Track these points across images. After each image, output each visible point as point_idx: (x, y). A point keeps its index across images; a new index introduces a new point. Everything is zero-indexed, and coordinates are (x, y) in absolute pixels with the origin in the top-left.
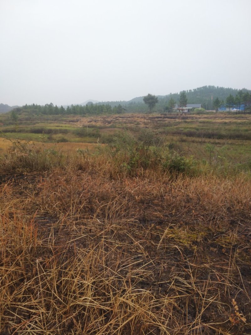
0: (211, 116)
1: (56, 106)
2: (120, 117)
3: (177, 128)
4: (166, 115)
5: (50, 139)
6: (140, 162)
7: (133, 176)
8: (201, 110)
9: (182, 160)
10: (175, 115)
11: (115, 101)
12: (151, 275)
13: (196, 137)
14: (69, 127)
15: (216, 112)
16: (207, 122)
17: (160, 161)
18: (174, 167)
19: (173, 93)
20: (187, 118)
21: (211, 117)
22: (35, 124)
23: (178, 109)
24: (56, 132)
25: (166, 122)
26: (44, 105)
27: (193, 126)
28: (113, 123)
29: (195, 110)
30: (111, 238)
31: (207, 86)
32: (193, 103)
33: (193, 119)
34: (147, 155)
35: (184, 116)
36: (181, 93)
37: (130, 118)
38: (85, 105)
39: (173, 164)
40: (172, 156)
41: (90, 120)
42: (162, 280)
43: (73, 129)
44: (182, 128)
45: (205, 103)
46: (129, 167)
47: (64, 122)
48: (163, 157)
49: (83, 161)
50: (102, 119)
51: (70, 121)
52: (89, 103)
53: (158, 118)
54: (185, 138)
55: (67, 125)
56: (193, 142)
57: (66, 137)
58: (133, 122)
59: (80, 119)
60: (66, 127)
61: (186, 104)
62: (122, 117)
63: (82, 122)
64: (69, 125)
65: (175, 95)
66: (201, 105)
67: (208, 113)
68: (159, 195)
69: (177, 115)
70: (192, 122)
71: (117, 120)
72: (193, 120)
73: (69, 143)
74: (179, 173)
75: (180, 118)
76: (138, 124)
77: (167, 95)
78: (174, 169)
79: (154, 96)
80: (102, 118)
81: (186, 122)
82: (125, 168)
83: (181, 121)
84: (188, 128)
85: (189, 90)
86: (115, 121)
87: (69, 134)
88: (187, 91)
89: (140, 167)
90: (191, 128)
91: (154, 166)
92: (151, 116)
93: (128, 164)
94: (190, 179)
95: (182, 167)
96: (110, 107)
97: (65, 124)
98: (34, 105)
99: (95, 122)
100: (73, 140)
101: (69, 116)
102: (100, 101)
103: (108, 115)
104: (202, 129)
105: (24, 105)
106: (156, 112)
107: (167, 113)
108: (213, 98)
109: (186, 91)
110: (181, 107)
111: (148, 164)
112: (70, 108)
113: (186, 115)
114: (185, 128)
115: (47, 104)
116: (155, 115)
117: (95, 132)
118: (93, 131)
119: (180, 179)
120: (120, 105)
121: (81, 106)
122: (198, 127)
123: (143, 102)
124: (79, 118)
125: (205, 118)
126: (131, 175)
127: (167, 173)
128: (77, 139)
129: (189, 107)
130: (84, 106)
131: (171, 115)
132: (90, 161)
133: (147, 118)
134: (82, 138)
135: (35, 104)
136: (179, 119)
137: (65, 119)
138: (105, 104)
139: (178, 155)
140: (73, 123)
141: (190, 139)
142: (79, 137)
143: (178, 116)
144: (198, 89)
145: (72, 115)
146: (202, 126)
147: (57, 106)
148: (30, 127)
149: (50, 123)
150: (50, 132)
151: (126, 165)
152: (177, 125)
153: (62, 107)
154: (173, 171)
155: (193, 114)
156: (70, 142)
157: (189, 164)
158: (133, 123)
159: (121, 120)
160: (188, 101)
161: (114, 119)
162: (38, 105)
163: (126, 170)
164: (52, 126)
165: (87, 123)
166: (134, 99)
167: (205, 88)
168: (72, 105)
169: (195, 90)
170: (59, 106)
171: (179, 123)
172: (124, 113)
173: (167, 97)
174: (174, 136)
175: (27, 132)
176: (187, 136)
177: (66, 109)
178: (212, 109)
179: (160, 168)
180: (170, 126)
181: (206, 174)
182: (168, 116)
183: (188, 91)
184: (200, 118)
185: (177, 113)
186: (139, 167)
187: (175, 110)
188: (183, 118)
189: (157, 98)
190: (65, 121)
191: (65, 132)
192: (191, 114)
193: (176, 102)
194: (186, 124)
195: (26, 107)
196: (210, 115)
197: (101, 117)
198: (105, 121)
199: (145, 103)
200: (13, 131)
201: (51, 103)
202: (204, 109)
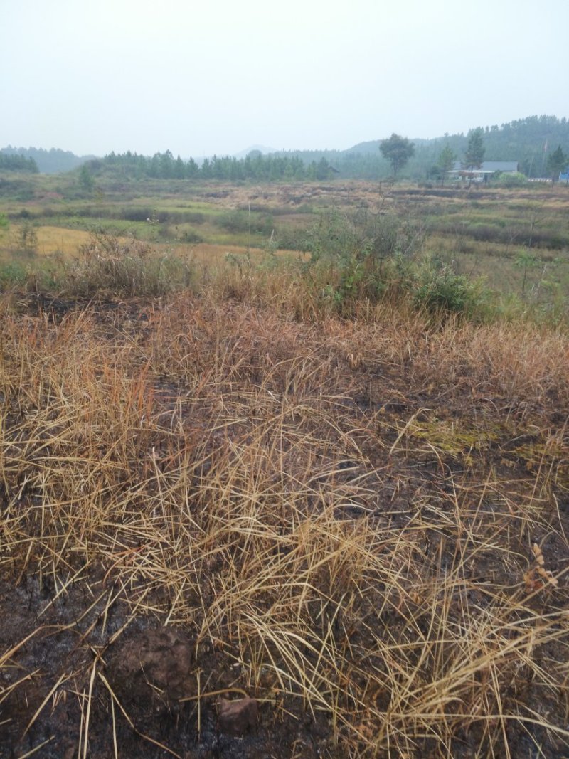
0: (540, 192)
1: (179, 158)
2: (324, 189)
3: (453, 220)
4: (430, 187)
5: (164, 234)
6: (363, 285)
7: (345, 318)
8: (514, 178)
9: (460, 283)
10: (452, 187)
11: (314, 150)
12: (375, 499)
13: (497, 242)
14: (206, 208)
15: (553, 184)
16: (528, 208)
17: (409, 285)
18: (440, 300)
19: (450, 135)
20: (480, 196)
21: (539, 196)
22: (130, 199)
23: (461, 174)
24: (177, 219)
25: (431, 203)
26: (152, 155)
27: (493, 215)
28: (307, 201)
29: (501, 176)
30: (294, 429)
31: (539, 117)
32: (499, 160)
33: (495, 199)
34: (380, 271)
35: (475, 191)
36: (471, 132)
37: (345, 190)
38: (244, 158)
39: (438, 294)
40: (437, 275)
41: (255, 194)
42: (395, 509)
43: (216, 214)
44: (466, 219)
45: (527, 161)
46: (339, 296)
47: (196, 198)
48: (417, 275)
49: (238, 280)
50: (281, 193)
51: (208, 195)
52: (253, 152)
53: (411, 193)
54: (470, 243)
55: (202, 204)
56: (490, 253)
57: (199, 231)
58: (352, 201)
59: (232, 191)
60: (199, 208)
61: (481, 162)
62: (329, 189)
63: (236, 197)
64: (206, 204)
65: (457, 138)
66: (516, 163)
67: (531, 186)
68: (402, 358)
69: (458, 187)
70: (489, 207)
71: (316, 194)
72: (494, 202)
73: (205, 244)
74: (449, 313)
75: (464, 196)
76: (365, 205)
77: (436, 139)
78: (440, 305)
79: (406, 140)
80: (282, 189)
81: (477, 206)
82: (329, 298)
83: (464, 201)
84: (479, 219)
85: (493, 127)
86: (310, 197)
87: (205, 224)
88: (487, 128)
89: (363, 299)
90: (487, 220)
91: (395, 295)
92: (394, 188)
93: (337, 289)
94: (475, 327)
95: (459, 300)
96: (301, 164)
97: (198, 201)
98: (129, 153)
99: (266, 197)
100: (214, 238)
101: (207, 182)
102: (280, 149)
103: (295, 183)
104: (513, 224)
105: (109, 153)
106: (408, 178)
107: (435, 181)
108: (548, 147)
109: (485, 130)
110: (467, 168)
111: (382, 291)
112: (210, 164)
113: (477, 188)
114: (474, 220)
115: (159, 154)
116: (405, 185)
117: (263, 222)
118: (259, 219)
119: (452, 326)
120: (323, 158)
121: (235, 159)
122: (503, 219)
123: (379, 154)
124: (229, 188)
125: (524, 196)
126: (343, 313)
127: (423, 312)
128: (224, 237)
129: (488, 169)
130: (242, 160)
131: (442, 186)
132: (254, 280)
133: (386, 193)
134: (235, 234)
135: (133, 153)
136: (460, 197)
137: (197, 188)
138: (290, 157)
139: (451, 272)
140: (215, 200)
141: (483, 246)
142: (227, 233)
143: (459, 191)
144: (514, 123)
145: (213, 180)
146: (515, 217)
147: (182, 158)
148: (121, 206)
149: (165, 198)
150: (164, 218)
151: (331, 289)
152: (455, 212)
153: (192, 161)
154: (437, 308)
155: (496, 187)
156: (209, 243)
157: (474, 295)
158: (352, 204)
159: (324, 194)
160: (485, 155)
161: (308, 191)
162: (138, 154)
163: (330, 302)
164: (169, 205)
165: (246, 199)
166: (360, 145)
167: (532, 120)
168: (215, 157)
169: (506, 126)
170: (185, 158)
171: (461, 207)
172: (333, 179)
173: (436, 142)
174: (446, 238)
175: (114, 216)
176: (477, 239)
177: (200, 167)
178: (543, 176)
179: (409, 300)
180: (437, 215)
181: (510, 319)
182: (436, 189)
183: (490, 130)
184: (511, 197)
185: (458, 182)
186: (361, 297)
187: (452, 176)
188: (471, 196)
189: (412, 145)
190: (198, 193)
191: (197, 219)
192: (490, 187)
193: (456, 156)
194: (477, 210)
195: (112, 159)
196: (537, 189)
197: (278, 188)
198: (287, 198)
199: (385, 157)
200: (85, 213)
201: (168, 152)
202: (524, 176)
